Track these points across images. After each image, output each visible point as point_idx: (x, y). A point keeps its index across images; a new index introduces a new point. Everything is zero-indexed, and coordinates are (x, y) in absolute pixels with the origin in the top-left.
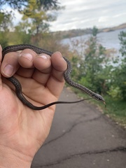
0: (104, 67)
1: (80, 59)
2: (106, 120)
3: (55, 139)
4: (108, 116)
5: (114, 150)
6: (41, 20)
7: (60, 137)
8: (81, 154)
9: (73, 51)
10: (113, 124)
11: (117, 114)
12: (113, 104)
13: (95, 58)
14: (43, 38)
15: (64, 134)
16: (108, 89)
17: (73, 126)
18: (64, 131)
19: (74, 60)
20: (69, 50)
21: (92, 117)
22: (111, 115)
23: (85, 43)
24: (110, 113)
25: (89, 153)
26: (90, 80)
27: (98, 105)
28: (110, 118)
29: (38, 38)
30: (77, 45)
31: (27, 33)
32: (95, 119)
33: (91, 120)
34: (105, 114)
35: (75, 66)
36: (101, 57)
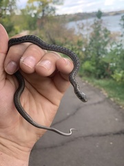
0: (109, 51)
1: (85, 43)
2: (110, 103)
3: (60, 122)
4: (112, 99)
5: (118, 134)
6: (47, 3)
7: (64, 120)
8: (85, 137)
9: (78, 35)
10: (117, 107)
11: (121, 98)
12: (117, 88)
13: (100, 42)
14: (48, 20)
15: (68, 117)
16: (113, 73)
17: (77, 109)
18: (68, 114)
19: (79, 43)
20: (75, 33)
21: (96, 101)
22: (116, 98)
23: (91, 26)
24: (114, 97)
25: (92, 136)
26: (94, 63)
27: (102, 89)
28: (114, 102)
29: (44, 21)
30: (82, 28)
31: (33, 16)
32: (99, 103)
33: (95, 104)
34: (109, 97)
35: (80, 49)
36: (106, 40)
